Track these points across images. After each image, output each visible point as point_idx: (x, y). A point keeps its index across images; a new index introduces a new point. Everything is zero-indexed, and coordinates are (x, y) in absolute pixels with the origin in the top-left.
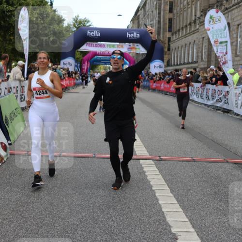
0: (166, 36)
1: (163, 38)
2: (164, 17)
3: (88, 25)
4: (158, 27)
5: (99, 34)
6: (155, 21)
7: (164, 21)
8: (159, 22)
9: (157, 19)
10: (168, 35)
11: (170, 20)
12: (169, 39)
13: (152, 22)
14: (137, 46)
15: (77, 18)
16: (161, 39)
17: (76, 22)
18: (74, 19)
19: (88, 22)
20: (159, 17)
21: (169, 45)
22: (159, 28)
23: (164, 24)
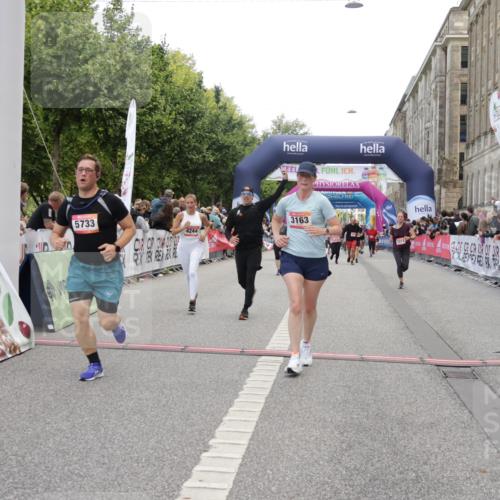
0: (456, 150)
1: (450, 154)
2: (451, 114)
3: (302, 132)
4: (440, 133)
5: (306, 149)
6: (433, 123)
7: (451, 121)
8: (442, 123)
9: (438, 117)
10: (460, 147)
11: (463, 118)
12: (462, 155)
13: (428, 125)
14: (381, 168)
15: (281, 121)
16: (447, 156)
17: (279, 127)
18: (275, 122)
19: (302, 126)
20: (442, 114)
21: (461, 168)
22: (442, 135)
23: (452, 127)
